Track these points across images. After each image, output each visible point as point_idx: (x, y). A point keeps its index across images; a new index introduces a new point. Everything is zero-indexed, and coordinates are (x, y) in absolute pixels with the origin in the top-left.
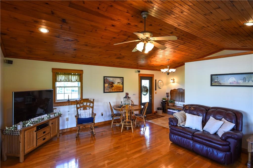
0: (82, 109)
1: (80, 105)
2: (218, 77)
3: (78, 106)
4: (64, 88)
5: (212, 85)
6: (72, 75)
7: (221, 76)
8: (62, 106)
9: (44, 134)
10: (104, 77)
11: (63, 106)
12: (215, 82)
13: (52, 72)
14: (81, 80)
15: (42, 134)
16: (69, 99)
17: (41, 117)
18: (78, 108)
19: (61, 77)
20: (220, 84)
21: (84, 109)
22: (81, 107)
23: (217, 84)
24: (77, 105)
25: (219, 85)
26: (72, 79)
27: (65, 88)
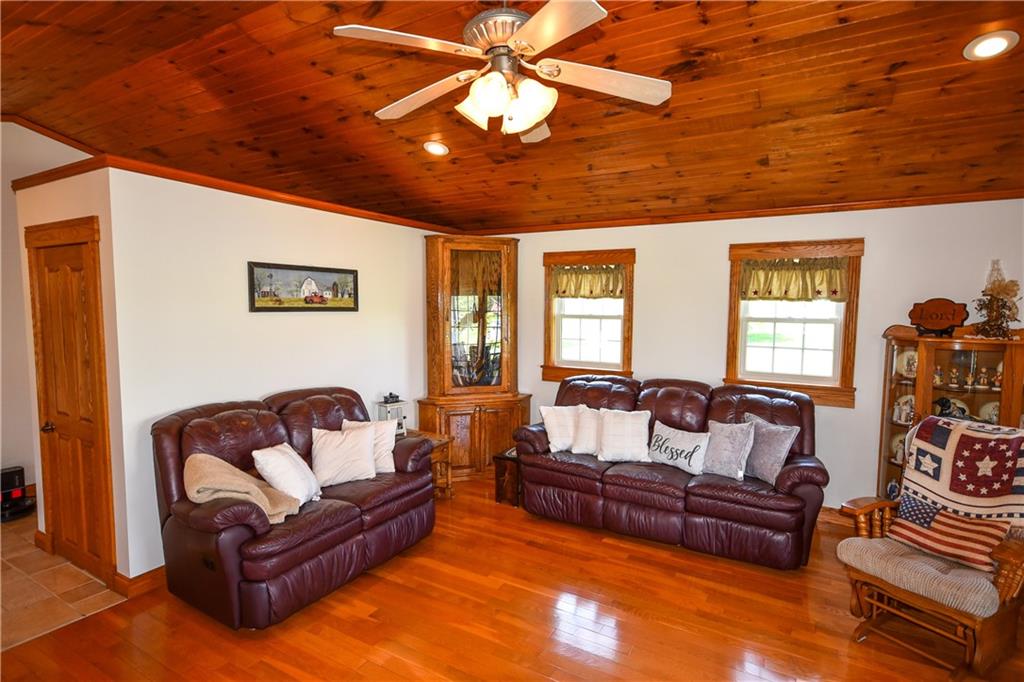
2: (271, 276)
5: (253, 308)
7: (280, 271)
12: (265, 294)
20: (279, 301)
23: (271, 304)
25: (277, 306)
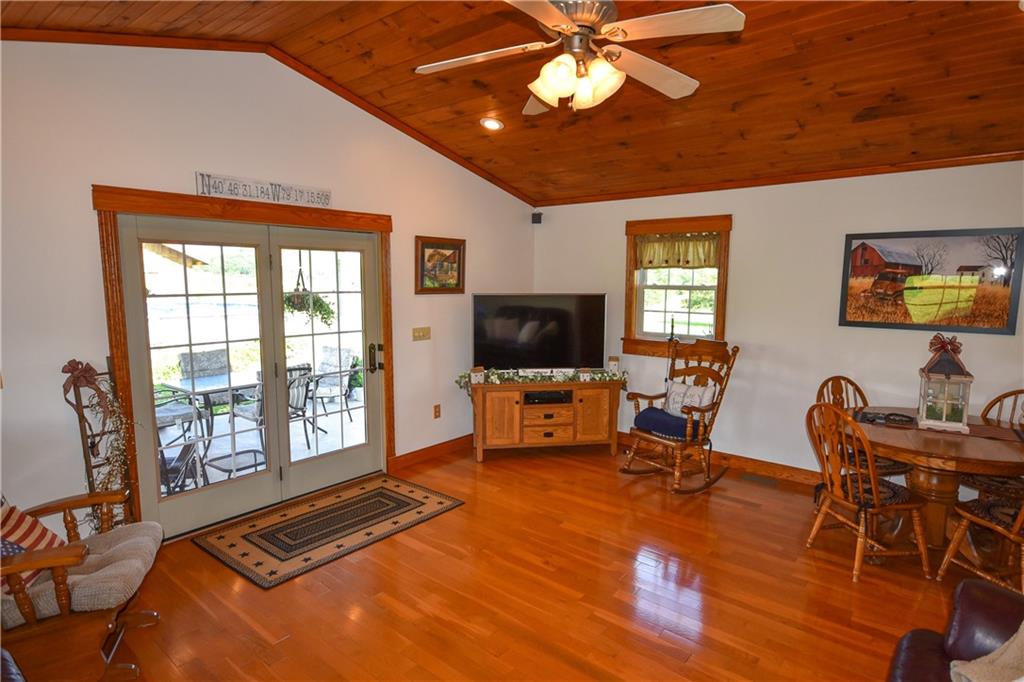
0: (690, 380)
1: (687, 364)
3: (680, 364)
4: (664, 291)
6: (689, 239)
8: (649, 355)
9: (548, 421)
10: (850, 238)
11: (653, 355)
13: (626, 234)
14: (722, 262)
15: (539, 417)
16: (672, 334)
17: (552, 372)
18: (674, 373)
19: (655, 250)
21: (696, 383)
22: (688, 372)
24: (674, 360)
26: (690, 258)
27: (668, 291)
